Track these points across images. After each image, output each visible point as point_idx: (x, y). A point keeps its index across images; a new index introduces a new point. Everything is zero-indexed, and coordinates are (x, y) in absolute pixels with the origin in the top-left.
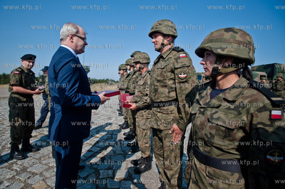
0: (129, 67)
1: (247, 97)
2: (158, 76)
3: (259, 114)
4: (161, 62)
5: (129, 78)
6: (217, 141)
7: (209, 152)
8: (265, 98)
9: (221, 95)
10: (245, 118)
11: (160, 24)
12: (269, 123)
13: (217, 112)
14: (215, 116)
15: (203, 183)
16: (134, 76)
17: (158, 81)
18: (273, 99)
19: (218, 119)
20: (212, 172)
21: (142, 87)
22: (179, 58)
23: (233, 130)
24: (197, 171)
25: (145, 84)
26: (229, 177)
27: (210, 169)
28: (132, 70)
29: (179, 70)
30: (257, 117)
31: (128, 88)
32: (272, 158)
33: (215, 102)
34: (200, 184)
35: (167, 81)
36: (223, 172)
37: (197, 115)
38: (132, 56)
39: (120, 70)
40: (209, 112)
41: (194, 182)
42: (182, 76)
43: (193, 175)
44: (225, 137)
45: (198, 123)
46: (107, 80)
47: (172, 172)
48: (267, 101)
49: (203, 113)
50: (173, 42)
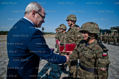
0: (59, 30)
1: (96, 48)
2: (69, 35)
3: (99, 54)
4: (70, 30)
5: (59, 34)
6: (86, 62)
7: (84, 65)
8: (101, 48)
9: (88, 46)
10: (95, 55)
11: (70, 17)
12: (102, 57)
13: (86, 52)
14: (85, 54)
15: (82, 75)
16: (61, 34)
17: (69, 37)
18: (104, 49)
19: (86, 55)
20: (84, 72)
21: (63, 39)
22: (77, 29)
23: (91, 59)
24: (80, 71)
25: (64, 38)
26: (90, 74)
27: (84, 71)
28: (60, 31)
29: (77, 34)
30: (98, 55)
31: (59, 38)
32: (102, 69)
33: (86, 48)
34: (81, 76)
35: (72, 38)
36: (88, 72)
37: (80, 52)
38: (60, 26)
39: (56, 30)
40: (83, 52)
41: (79, 75)
42: (78, 36)
43: (79, 73)
44: (88, 61)
45: (80, 55)
46: (51, 33)
47: (73, 71)
48: (102, 50)
49: (82, 52)
50: (75, 23)
